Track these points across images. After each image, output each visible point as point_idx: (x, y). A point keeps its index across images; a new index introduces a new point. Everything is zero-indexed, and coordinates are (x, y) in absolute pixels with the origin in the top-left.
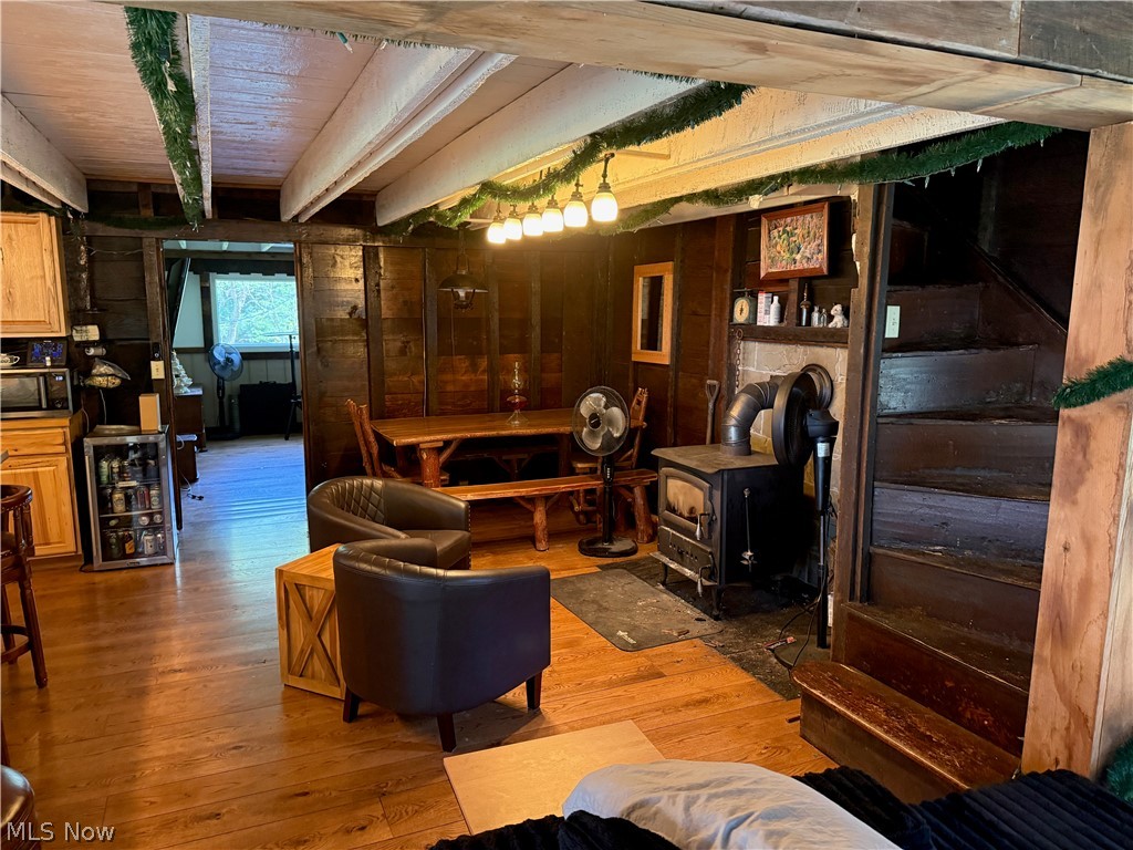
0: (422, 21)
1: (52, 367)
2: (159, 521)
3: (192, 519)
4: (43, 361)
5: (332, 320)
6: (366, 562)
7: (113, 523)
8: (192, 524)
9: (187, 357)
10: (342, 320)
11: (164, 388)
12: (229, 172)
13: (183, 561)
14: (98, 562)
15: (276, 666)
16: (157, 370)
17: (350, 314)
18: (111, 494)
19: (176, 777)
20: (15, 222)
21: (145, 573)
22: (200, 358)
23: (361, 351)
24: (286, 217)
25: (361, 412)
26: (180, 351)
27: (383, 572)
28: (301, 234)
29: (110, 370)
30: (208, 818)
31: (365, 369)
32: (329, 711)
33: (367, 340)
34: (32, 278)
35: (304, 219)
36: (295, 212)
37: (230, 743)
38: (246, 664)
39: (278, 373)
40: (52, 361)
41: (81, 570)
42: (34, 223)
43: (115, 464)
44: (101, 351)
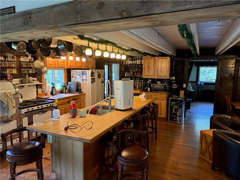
0: (238, 14)
1: (166, 84)
2: (181, 115)
3: (188, 116)
4: (165, 83)
5: (224, 77)
6: (221, 135)
7: (172, 114)
8: (188, 117)
9: (192, 83)
10: (227, 77)
11: (185, 89)
12: (204, 46)
13: (184, 124)
14: (169, 120)
15: (198, 151)
16: (185, 86)
17: (230, 76)
18: (173, 108)
19: (174, 165)
20: (164, 58)
21: (176, 125)
22: (195, 83)
23: (232, 84)
24: (216, 54)
25: (228, 99)
26: (191, 82)
27: (224, 138)
28: (219, 57)
29: (176, 85)
30: (178, 176)
31: (232, 89)
32: (208, 165)
33: (234, 82)
34: (165, 68)
35: (220, 54)
36: (218, 53)
37: (186, 163)
38: (193, 149)
39: (212, 88)
40: (166, 83)
41: (166, 121)
42: (167, 58)
43: (174, 103)
44: (175, 81)
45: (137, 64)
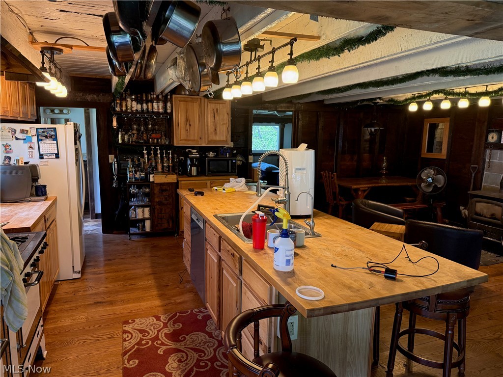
4: (226, 155)
16: (251, 159)
34: (223, 124)
40: (229, 155)
42: (224, 104)
45: (153, 112)
